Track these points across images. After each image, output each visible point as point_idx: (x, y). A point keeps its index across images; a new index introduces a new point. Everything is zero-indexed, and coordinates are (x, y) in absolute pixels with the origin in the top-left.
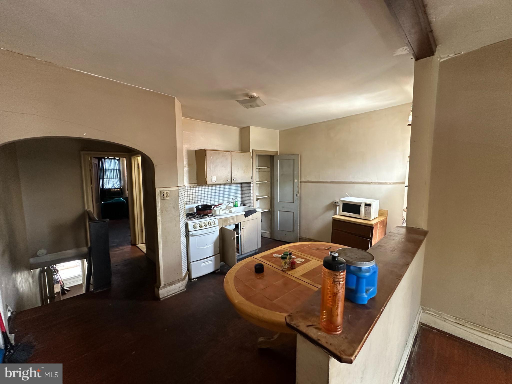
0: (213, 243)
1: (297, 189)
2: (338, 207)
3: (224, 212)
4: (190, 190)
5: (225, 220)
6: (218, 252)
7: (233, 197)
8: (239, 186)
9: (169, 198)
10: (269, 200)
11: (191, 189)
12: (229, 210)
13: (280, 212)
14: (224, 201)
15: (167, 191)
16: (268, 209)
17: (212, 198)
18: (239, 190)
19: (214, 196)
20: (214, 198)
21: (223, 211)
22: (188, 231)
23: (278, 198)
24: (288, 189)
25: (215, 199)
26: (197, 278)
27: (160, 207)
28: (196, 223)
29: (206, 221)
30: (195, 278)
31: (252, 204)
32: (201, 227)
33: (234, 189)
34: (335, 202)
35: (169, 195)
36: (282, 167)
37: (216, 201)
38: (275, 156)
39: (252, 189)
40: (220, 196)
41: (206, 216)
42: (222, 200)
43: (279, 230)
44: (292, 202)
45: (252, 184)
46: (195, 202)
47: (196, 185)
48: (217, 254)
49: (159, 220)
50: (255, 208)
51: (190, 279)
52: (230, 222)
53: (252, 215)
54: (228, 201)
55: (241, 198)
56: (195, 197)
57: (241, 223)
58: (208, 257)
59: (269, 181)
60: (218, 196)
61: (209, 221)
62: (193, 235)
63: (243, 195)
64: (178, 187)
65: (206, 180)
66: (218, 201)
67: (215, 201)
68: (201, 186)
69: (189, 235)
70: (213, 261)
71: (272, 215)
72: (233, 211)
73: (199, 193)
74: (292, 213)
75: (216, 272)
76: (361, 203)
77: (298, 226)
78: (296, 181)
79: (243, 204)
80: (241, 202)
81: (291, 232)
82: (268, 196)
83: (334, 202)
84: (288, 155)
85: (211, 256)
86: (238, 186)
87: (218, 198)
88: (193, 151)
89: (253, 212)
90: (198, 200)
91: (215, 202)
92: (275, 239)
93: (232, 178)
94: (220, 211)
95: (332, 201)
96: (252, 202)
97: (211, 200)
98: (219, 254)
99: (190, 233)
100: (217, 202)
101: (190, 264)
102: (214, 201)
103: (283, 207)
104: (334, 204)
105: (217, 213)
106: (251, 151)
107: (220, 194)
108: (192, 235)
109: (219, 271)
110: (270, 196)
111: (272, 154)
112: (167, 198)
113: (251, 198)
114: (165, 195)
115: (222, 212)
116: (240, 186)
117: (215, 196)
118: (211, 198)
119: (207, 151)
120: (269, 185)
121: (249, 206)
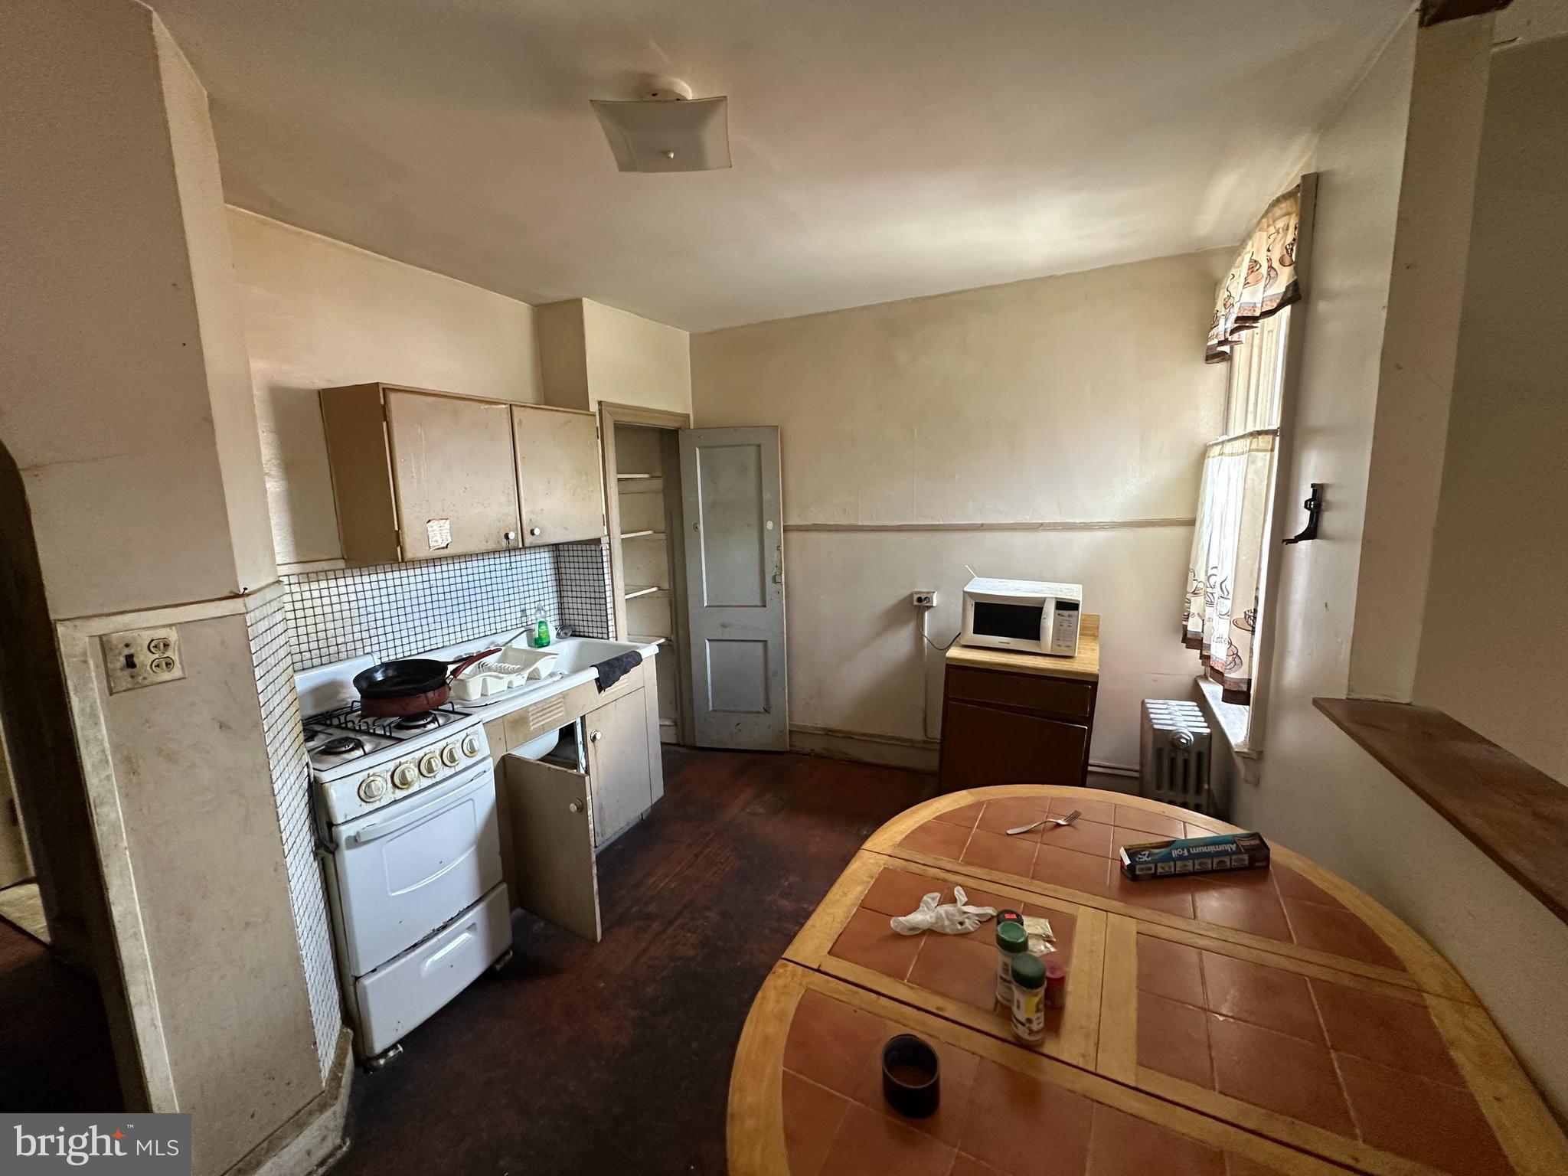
0: (468, 848)
1: (776, 555)
2: (926, 613)
3: (503, 685)
4: (307, 595)
5: (518, 723)
6: (500, 878)
7: (523, 607)
8: (547, 555)
9: (177, 672)
10: (665, 601)
11: (314, 586)
12: (526, 674)
13: (714, 643)
14: (487, 628)
15: (161, 633)
16: (662, 637)
17: (431, 620)
18: (549, 572)
19: (436, 612)
20: (437, 619)
21: (501, 678)
22: (331, 825)
23: (703, 589)
24: (742, 555)
25: (445, 624)
26: (401, 1041)
27: (107, 745)
28: (371, 772)
29: (426, 750)
30: (394, 1047)
31: (610, 629)
32: (405, 783)
33: (524, 569)
34: (919, 596)
35: (176, 658)
36: (710, 475)
37: (451, 630)
38: (680, 431)
39: (605, 565)
40: (468, 606)
41: (422, 722)
42: (475, 624)
43: (714, 711)
44: (759, 604)
45: (605, 546)
46: (342, 648)
47: (341, 564)
48: (493, 888)
49: (115, 827)
50: (623, 640)
51: (364, 1060)
52: (539, 724)
53: (626, 676)
54: (504, 624)
55: (556, 606)
56: (339, 624)
57: (583, 718)
58: (452, 920)
59: (662, 527)
60: (455, 609)
61: (444, 743)
62: (363, 839)
63: (565, 594)
64: (236, 596)
65: (398, 539)
66: (458, 628)
67: (445, 631)
68: (365, 571)
69: (337, 846)
70: (478, 926)
71: (679, 654)
72: (544, 674)
73: (362, 603)
74: (760, 646)
75: (498, 967)
76: (1043, 601)
77: (784, 688)
78: (770, 525)
79: (568, 630)
80: (557, 623)
81: (758, 712)
82: (660, 589)
83: (916, 597)
84: (735, 428)
85: (469, 908)
86: (542, 555)
87: (456, 615)
88: (307, 392)
89: (630, 662)
90: (357, 636)
91: (446, 638)
92: (698, 745)
93: (524, 526)
94: (484, 680)
95: (906, 592)
96: (609, 617)
97: (425, 628)
98: (504, 886)
99: (345, 832)
100: (452, 636)
101: (359, 985)
102: (439, 633)
103: (724, 626)
104: (916, 603)
105: (474, 693)
106: (594, 407)
107: (467, 599)
108: (355, 841)
109: (507, 958)
110: (666, 586)
111: (671, 424)
112: (166, 676)
113: (606, 604)
114: (144, 658)
115: (497, 686)
116: (551, 554)
117: (443, 611)
118: (424, 621)
119: (393, 397)
120: (664, 544)
121: (600, 636)
